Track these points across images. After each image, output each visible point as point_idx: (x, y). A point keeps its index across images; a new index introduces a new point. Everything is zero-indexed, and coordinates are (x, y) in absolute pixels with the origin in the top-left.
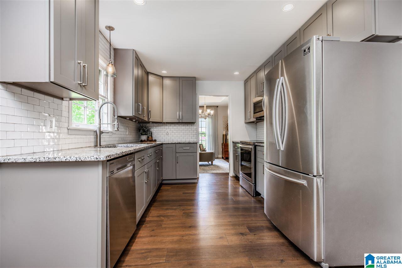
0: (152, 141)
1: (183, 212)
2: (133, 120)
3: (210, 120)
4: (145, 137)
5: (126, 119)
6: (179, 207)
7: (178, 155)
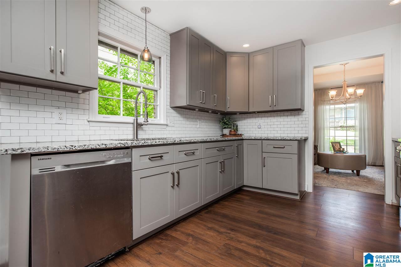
0: (235, 135)
1: (227, 242)
2: (209, 112)
3: (365, 105)
4: (227, 131)
5: (195, 110)
6: (229, 232)
7: (265, 155)
